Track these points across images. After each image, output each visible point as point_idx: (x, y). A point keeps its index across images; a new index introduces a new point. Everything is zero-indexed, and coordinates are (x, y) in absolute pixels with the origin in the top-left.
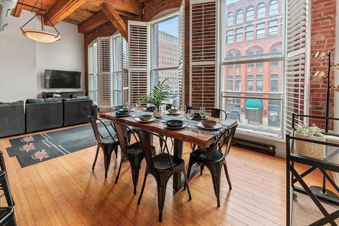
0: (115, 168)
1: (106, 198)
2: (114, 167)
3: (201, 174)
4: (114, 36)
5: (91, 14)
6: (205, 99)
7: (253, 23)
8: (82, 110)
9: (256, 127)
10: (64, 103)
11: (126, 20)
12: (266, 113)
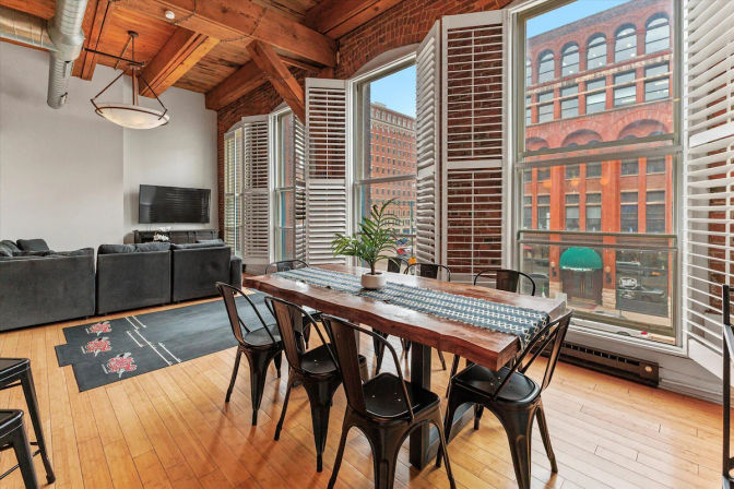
0: (275, 401)
1: (253, 478)
2: (272, 398)
3: (476, 427)
4: (276, 114)
5: (231, 70)
6: (476, 247)
7: (577, 80)
8: (210, 269)
9: (588, 311)
10: (173, 252)
11: (300, 77)
12: (610, 281)
